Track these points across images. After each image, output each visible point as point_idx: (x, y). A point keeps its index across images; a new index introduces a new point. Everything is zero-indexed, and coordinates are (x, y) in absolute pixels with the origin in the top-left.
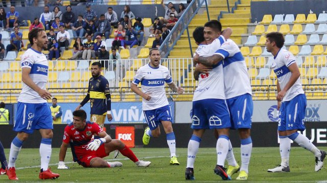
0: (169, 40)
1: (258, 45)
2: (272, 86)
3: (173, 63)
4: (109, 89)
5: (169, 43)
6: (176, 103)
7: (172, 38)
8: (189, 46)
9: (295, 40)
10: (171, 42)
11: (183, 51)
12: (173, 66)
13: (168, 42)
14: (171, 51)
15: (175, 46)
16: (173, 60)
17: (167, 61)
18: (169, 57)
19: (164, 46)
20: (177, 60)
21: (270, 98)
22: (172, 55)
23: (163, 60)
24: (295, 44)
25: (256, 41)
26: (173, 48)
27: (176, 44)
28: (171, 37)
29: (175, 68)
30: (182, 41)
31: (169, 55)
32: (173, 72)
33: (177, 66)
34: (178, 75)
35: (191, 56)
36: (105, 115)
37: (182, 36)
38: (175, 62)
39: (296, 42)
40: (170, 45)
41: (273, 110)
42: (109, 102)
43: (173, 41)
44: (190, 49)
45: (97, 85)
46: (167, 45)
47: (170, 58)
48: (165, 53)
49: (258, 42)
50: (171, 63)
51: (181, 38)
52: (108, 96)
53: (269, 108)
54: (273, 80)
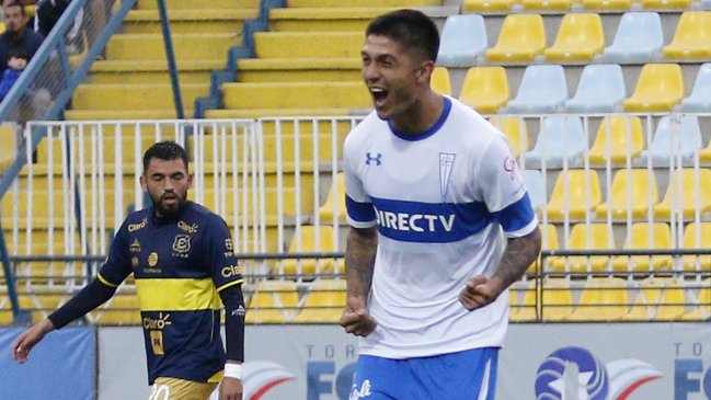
0: (73, 35)
1: (492, 61)
2: (560, 254)
3: (87, 145)
4: (234, 261)
5: (72, 48)
6: (103, 333)
7: (86, 24)
8: (163, 64)
9: (668, 40)
10: (78, 42)
11: (137, 86)
12: (88, 161)
13: (68, 42)
14: (81, 87)
15: (97, 66)
16: (87, 129)
17: (62, 134)
18: (67, 113)
19: (46, 64)
20: (109, 130)
21: (549, 314)
22: (85, 108)
23: (44, 132)
24: (669, 59)
25: (485, 43)
26: (89, 74)
27: (103, 55)
28: (79, 20)
29: (98, 167)
30: (130, 38)
31: (69, 106)
32: (88, 187)
33: (109, 158)
34: (110, 200)
35: (174, 112)
36: (213, 386)
37: (133, 14)
38: (97, 138)
39: (670, 48)
40: (76, 60)
41: (561, 369)
42: (237, 326)
43: (91, 39)
44: (167, 78)
45: (181, 246)
46: (62, 57)
47: (76, 120)
48: (54, 95)
49: (492, 44)
50: (78, 141)
51: (125, 25)
52: (233, 297)
53: (543, 359)
54: (559, 225)
